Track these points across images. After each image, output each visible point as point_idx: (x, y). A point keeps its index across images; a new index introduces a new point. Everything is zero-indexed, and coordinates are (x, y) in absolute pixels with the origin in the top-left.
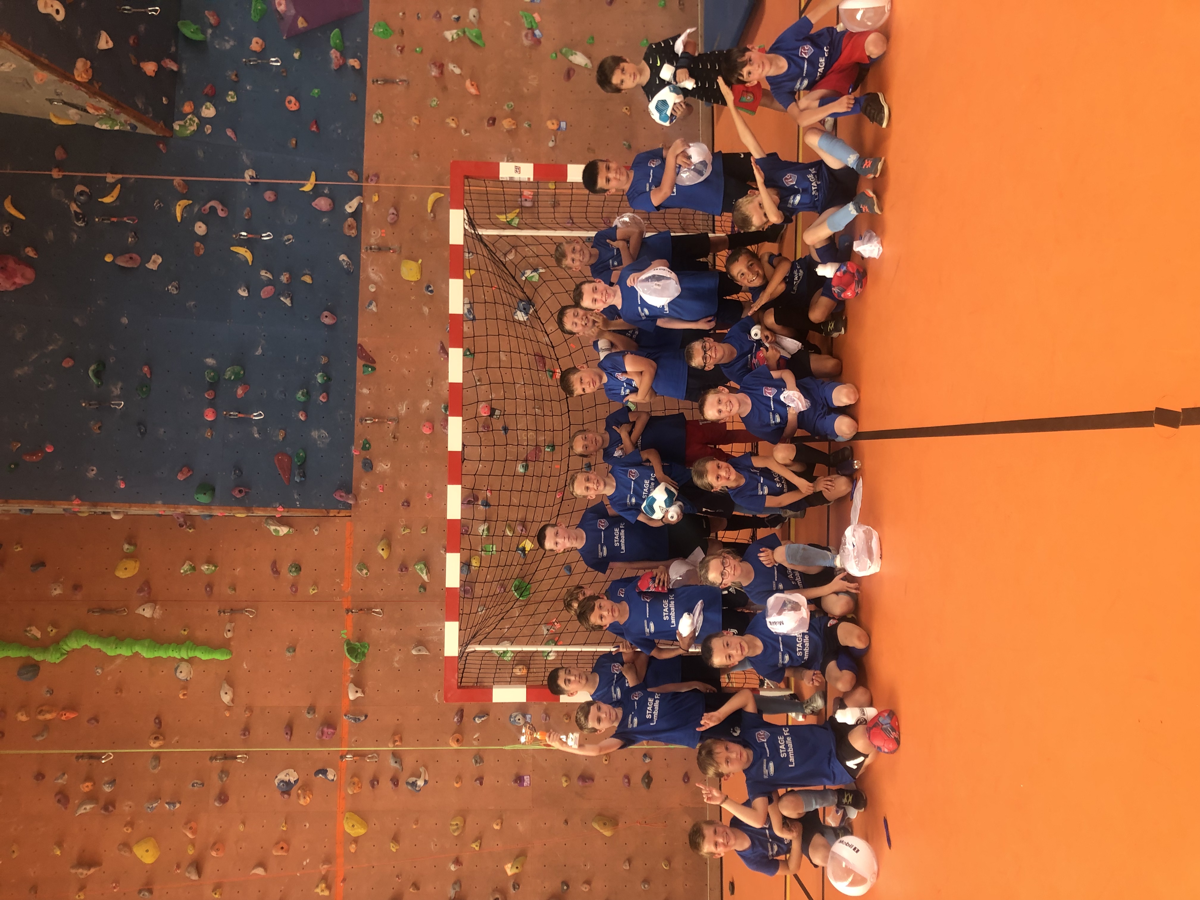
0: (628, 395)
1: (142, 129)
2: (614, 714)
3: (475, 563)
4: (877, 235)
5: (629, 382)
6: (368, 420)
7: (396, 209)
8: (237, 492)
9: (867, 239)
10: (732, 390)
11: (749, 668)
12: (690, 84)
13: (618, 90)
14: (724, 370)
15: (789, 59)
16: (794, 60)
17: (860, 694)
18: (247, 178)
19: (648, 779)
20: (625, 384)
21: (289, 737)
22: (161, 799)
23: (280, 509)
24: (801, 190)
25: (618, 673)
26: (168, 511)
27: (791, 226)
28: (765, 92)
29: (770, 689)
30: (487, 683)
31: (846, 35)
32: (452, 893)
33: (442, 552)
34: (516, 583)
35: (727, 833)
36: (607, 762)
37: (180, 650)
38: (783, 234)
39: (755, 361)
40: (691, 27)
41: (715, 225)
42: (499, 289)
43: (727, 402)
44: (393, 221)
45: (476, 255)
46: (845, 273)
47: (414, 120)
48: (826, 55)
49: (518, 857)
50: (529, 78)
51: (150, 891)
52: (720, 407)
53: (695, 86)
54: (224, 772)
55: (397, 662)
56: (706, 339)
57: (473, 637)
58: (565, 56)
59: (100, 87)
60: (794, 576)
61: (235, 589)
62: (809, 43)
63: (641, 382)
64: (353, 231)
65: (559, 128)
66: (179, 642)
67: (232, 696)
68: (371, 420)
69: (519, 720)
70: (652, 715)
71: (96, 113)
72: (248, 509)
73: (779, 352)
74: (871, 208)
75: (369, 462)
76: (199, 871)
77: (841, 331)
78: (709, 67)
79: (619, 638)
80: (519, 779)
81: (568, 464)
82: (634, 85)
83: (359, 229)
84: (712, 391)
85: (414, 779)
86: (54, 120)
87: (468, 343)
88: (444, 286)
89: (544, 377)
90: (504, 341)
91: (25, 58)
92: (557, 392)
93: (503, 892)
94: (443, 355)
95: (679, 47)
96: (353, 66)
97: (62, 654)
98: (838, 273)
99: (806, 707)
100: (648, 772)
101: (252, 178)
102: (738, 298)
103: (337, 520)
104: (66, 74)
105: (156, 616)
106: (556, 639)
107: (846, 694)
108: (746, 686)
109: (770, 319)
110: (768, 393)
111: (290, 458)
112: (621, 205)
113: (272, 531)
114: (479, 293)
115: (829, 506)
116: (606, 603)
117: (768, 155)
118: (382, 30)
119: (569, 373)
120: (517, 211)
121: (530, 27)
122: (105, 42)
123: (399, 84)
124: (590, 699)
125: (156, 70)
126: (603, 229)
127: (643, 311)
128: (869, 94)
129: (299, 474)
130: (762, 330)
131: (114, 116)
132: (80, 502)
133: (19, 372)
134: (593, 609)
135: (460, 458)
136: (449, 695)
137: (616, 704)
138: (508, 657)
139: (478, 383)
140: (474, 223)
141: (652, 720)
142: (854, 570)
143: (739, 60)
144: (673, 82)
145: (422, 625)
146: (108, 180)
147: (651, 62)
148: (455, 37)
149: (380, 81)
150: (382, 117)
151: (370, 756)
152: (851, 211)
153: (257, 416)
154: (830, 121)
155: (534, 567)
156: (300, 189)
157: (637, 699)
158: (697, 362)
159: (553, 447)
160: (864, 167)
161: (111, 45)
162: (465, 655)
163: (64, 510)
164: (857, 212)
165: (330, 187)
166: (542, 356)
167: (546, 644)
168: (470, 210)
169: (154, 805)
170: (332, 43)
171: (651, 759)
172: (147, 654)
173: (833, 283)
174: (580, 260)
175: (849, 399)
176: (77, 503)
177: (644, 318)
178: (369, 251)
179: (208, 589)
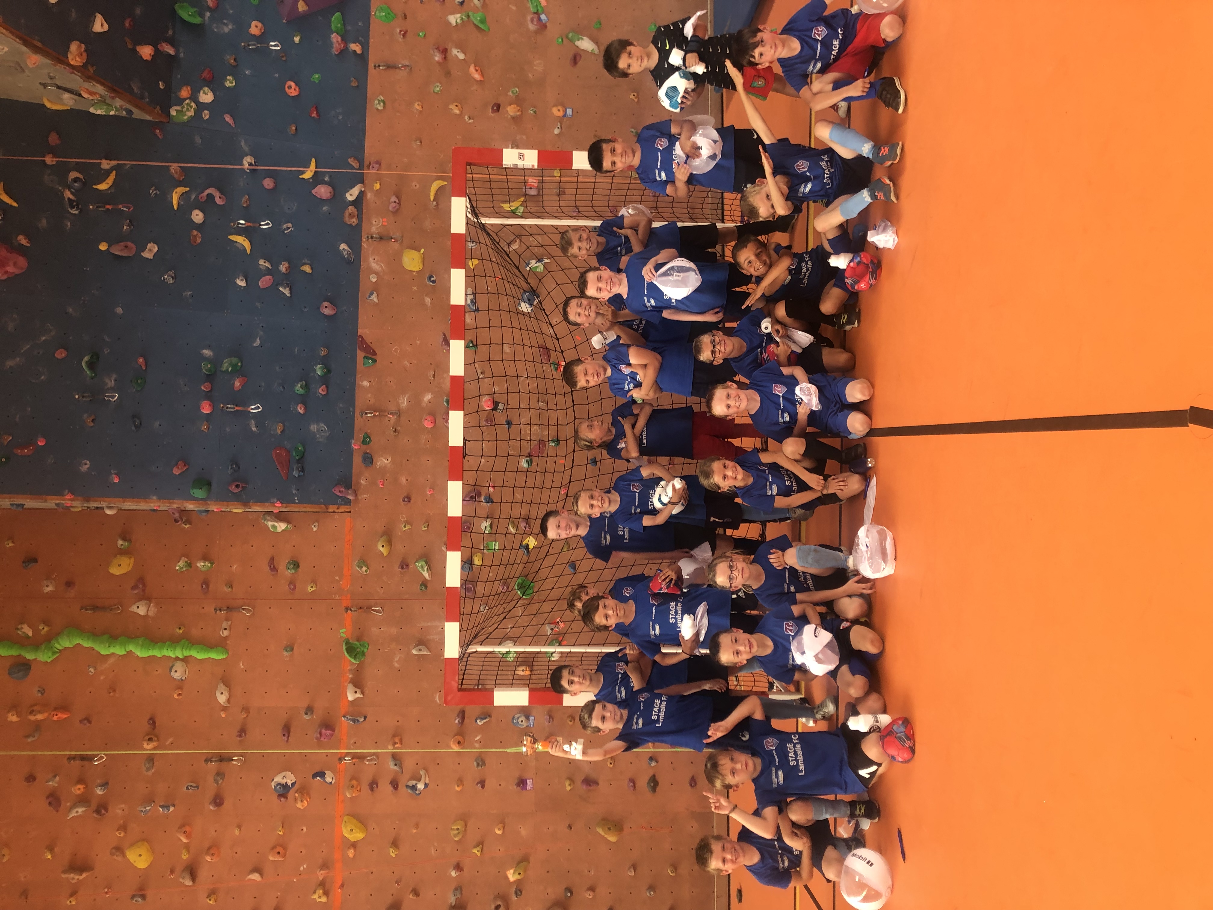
0: (632, 390)
1: (138, 114)
2: (619, 714)
3: (477, 561)
4: (892, 225)
5: (633, 376)
6: (369, 413)
7: (397, 197)
8: (234, 487)
9: (881, 228)
10: (741, 386)
11: (758, 670)
12: (700, 69)
13: (625, 75)
14: (733, 364)
15: (802, 41)
16: (807, 42)
17: (873, 701)
18: (246, 166)
19: (654, 783)
20: (628, 378)
21: (286, 739)
22: (154, 802)
23: (278, 504)
24: (812, 177)
25: (622, 672)
26: (163, 506)
27: (802, 216)
28: (777, 77)
29: (779, 692)
30: (489, 684)
31: (861, 17)
32: (452, 900)
33: (443, 549)
34: (520, 580)
35: (735, 850)
36: (611, 766)
37: (175, 651)
38: (794, 223)
39: (765, 355)
40: (703, 10)
41: (725, 214)
42: (503, 279)
43: (736, 396)
44: (396, 209)
45: (478, 244)
46: (859, 263)
47: (417, 106)
48: (841, 37)
49: (519, 863)
50: (535, 63)
51: (143, 897)
52: (729, 402)
53: (705, 71)
54: (220, 774)
55: (396, 662)
56: (715, 332)
57: (475, 637)
58: (572, 41)
59: (94, 71)
60: (805, 578)
61: (231, 587)
62: (823, 24)
63: (645, 376)
64: (354, 220)
65: (565, 115)
66: (174, 641)
67: (228, 696)
68: (372, 413)
69: (522, 721)
70: (658, 716)
71: (91, 98)
72: (245, 504)
73: (790, 348)
74: (887, 196)
75: (369, 456)
76: (193, 876)
77: (854, 324)
78: (719, 51)
79: (625, 639)
80: (522, 783)
81: (573, 460)
82: (641, 69)
83: (360, 217)
84: (721, 386)
85: (413, 782)
86: (48, 105)
87: (470, 335)
88: (446, 276)
89: (549, 370)
90: (507, 332)
91: (18, 40)
92: (560, 385)
93: (504, 898)
94: (446, 346)
95: (688, 30)
96: (355, 51)
97: (54, 653)
98: (852, 264)
99: (817, 712)
100: (654, 776)
101: (251, 164)
102: (748, 289)
103: (337, 516)
104: (61, 58)
105: (151, 613)
106: (560, 639)
107: (859, 700)
108: (755, 689)
109: (781, 311)
110: (777, 390)
111: (288, 452)
112: (628, 194)
113: (270, 527)
114: (481, 282)
115: (841, 505)
116: (610, 602)
117: (780, 141)
118: (384, 14)
119: (573, 364)
120: (522, 199)
121: (536, 11)
122: (99, 25)
123: (401, 70)
124: (594, 698)
125: (153, 54)
126: (609, 218)
127: (649, 301)
128: (884, 78)
129: (297, 468)
130: (773, 325)
131: (109, 101)
132: (72, 497)
133: (10, 363)
134: (597, 609)
135: (461, 453)
136: (449, 698)
137: (621, 704)
138: (511, 658)
139: (481, 376)
140: (477, 212)
141: (657, 721)
142: (867, 571)
143: (751, 41)
144: (683, 68)
145: (423, 624)
146: (103, 167)
147: (659, 46)
148: (459, 21)
149: (382, 66)
150: (384, 103)
151: (369, 758)
152: (865, 197)
153: (254, 409)
154: (843, 105)
155: (537, 564)
156: (301, 177)
157: (643, 700)
158: (705, 356)
159: (557, 441)
160: (881, 155)
161: (106, 27)
162: (466, 655)
163: (57, 504)
164: (871, 199)
165: (331, 175)
166: (547, 348)
167: (549, 645)
168: (473, 198)
169: (147, 808)
170: (333, 27)
171: (657, 762)
172: (141, 653)
173: (847, 274)
174: (586, 249)
175: (864, 395)
176: (69, 498)
177: (649, 309)
178: (370, 240)
179: (204, 586)
